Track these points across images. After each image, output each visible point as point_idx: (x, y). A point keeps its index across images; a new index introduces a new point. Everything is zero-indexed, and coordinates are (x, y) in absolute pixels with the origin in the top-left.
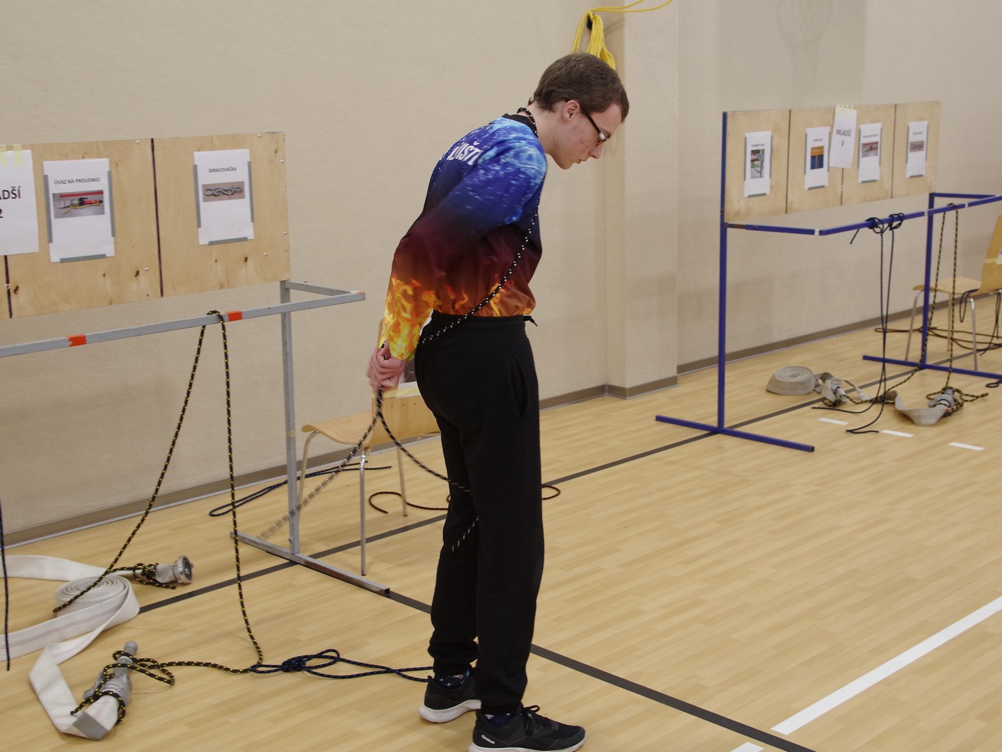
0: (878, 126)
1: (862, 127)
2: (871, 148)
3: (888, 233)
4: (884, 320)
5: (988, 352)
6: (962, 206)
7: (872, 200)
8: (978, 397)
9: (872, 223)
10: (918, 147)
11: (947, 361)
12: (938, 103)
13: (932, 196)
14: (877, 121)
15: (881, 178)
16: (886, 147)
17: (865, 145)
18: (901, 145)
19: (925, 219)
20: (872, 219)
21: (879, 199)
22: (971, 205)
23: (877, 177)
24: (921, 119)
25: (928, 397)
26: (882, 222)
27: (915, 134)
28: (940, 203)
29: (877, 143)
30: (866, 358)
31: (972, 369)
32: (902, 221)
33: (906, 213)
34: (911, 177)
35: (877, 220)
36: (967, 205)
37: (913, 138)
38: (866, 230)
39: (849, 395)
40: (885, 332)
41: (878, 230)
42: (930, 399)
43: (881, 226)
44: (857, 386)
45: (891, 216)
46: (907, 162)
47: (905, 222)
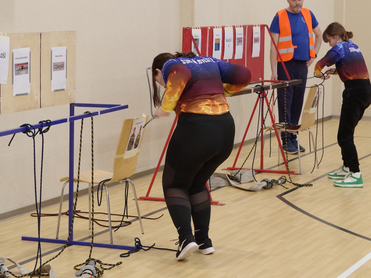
0: (28, 50)
1: (14, 51)
2: (23, 67)
3: (38, 137)
4: (39, 207)
5: (120, 228)
6: (96, 114)
7: (25, 110)
8: (114, 266)
9: (26, 129)
10: (59, 67)
11: (89, 237)
12: (74, 32)
13: (72, 106)
14: (26, 46)
15: (31, 92)
16: (34, 67)
17: (18, 65)
18: (46, 66)
19: (68, 124)
20: (25, 125)
21: (30, 109)
22: (102, 112)
23: (28, 91)
24: (61, 45)
25: (75, 268)
26: (34, 127)
27: (56, 56)
28: (79, 111)
29: (27, 63)
30: (24, 239)
31: (109, 243)
32: (49, 126)
33: (52, 120)
34: (55, 91)
35: (29, 126)
36: (99, 113)
37: (56, 60)
38: (20, 135)
39: (11, 270)
40: (39, 216)
41: (30, 134)
42: (77, 269)
43: (33, 131)
44: (17, 263)
45: (40, 122)
46: (51, 80)
47: (52, 127)
